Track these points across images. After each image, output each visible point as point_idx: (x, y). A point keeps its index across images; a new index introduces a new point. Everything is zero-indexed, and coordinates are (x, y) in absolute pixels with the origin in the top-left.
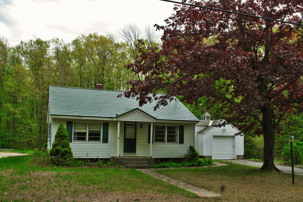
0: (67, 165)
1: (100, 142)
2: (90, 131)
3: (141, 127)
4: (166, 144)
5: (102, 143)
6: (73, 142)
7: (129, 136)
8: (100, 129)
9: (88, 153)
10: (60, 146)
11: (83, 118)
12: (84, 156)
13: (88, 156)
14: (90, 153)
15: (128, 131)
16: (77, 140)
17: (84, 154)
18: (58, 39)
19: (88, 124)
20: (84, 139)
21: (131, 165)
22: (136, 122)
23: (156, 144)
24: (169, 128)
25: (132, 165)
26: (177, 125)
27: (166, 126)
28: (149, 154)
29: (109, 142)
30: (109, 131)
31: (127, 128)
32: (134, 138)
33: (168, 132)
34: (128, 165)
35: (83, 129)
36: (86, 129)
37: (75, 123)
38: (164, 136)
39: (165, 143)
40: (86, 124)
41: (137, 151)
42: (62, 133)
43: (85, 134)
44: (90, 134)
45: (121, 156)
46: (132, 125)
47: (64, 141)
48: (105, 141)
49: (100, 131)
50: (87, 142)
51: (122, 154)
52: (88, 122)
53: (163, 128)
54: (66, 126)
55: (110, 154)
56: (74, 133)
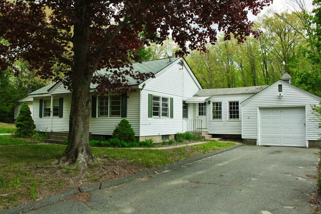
5: (59, 118)
6: (43, 118)
20: (49, 115)
27: (109, 96)
29: (63, 116)
30: (63, 105)
33: (112, 103)
39: (108, 117)
48: (61, 115)
54: (39, 103)
55: (64, 129)
56: (44, 109)
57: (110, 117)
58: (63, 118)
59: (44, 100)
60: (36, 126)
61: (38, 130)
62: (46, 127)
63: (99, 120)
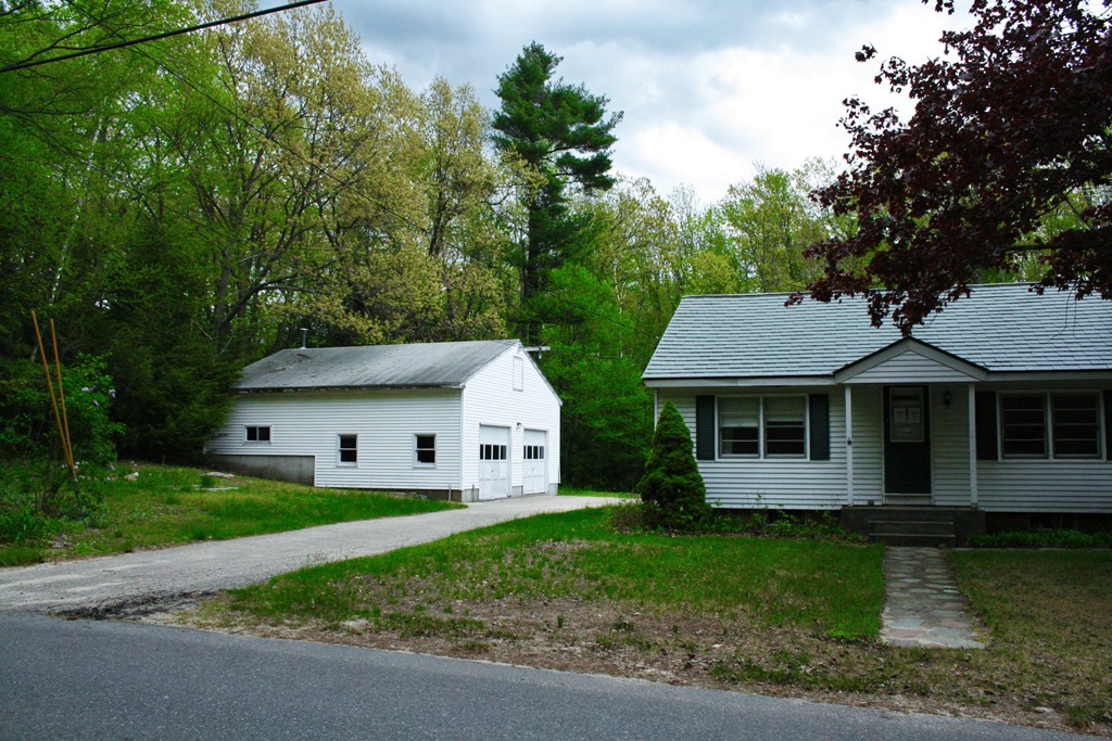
0: (680, 527)
1: (805, 457)
2: (769, 423)
3: (947, 403)
4: (1051, 459)
5: (808, 460)
6: (717, 459)
7: (903, 436)
8: (803, 416)
9: (762, 491)
10: (662, 471)
11: (741, 384)
12: (750, 501)
13: (762, 501)
14: (767, 491)
15: (898, 419)
16: (734, 452)
17: (750, 496)
18: (819, 161)
19: (761, 401)
20: (753, 449)
21: (890, 535)
22: (925, 386)
23: (1006, 461)
24: (1059, 401)
25: (895, 532)
26: (1096, 390)
27: (1045, 394)
28: (964, 498)
29: (832, 456)
30: (831, 419)
31: (895, 410)
32: (922, 441)
33: (1056, 418)
34: (880, 532)
35: (748, 417)
36: (756, 417)
37: (721, 401)
38: (1042, 431)
39: (1047, 458)
40: (756, 400)
41: (933, 486)
42: (668, 432)
43: (754, 432)
44: (769, 433)
45: (876, 503)
46: (915, 398)
47: (671, 455)
48: (821, 453)
49: (802, 423)
50: (762, 459)
51: (880, 498)
52: (761, 396)
53: (1038, 401)
54: (694, 410)
55: (840, 497)
56: (720, 429)
57: (1055, 458)
58: (832, 461)
59: (720, 400)
60: (708, 491)
61: (717, 503)
62: (755, 491)
63: (1005, 466)
